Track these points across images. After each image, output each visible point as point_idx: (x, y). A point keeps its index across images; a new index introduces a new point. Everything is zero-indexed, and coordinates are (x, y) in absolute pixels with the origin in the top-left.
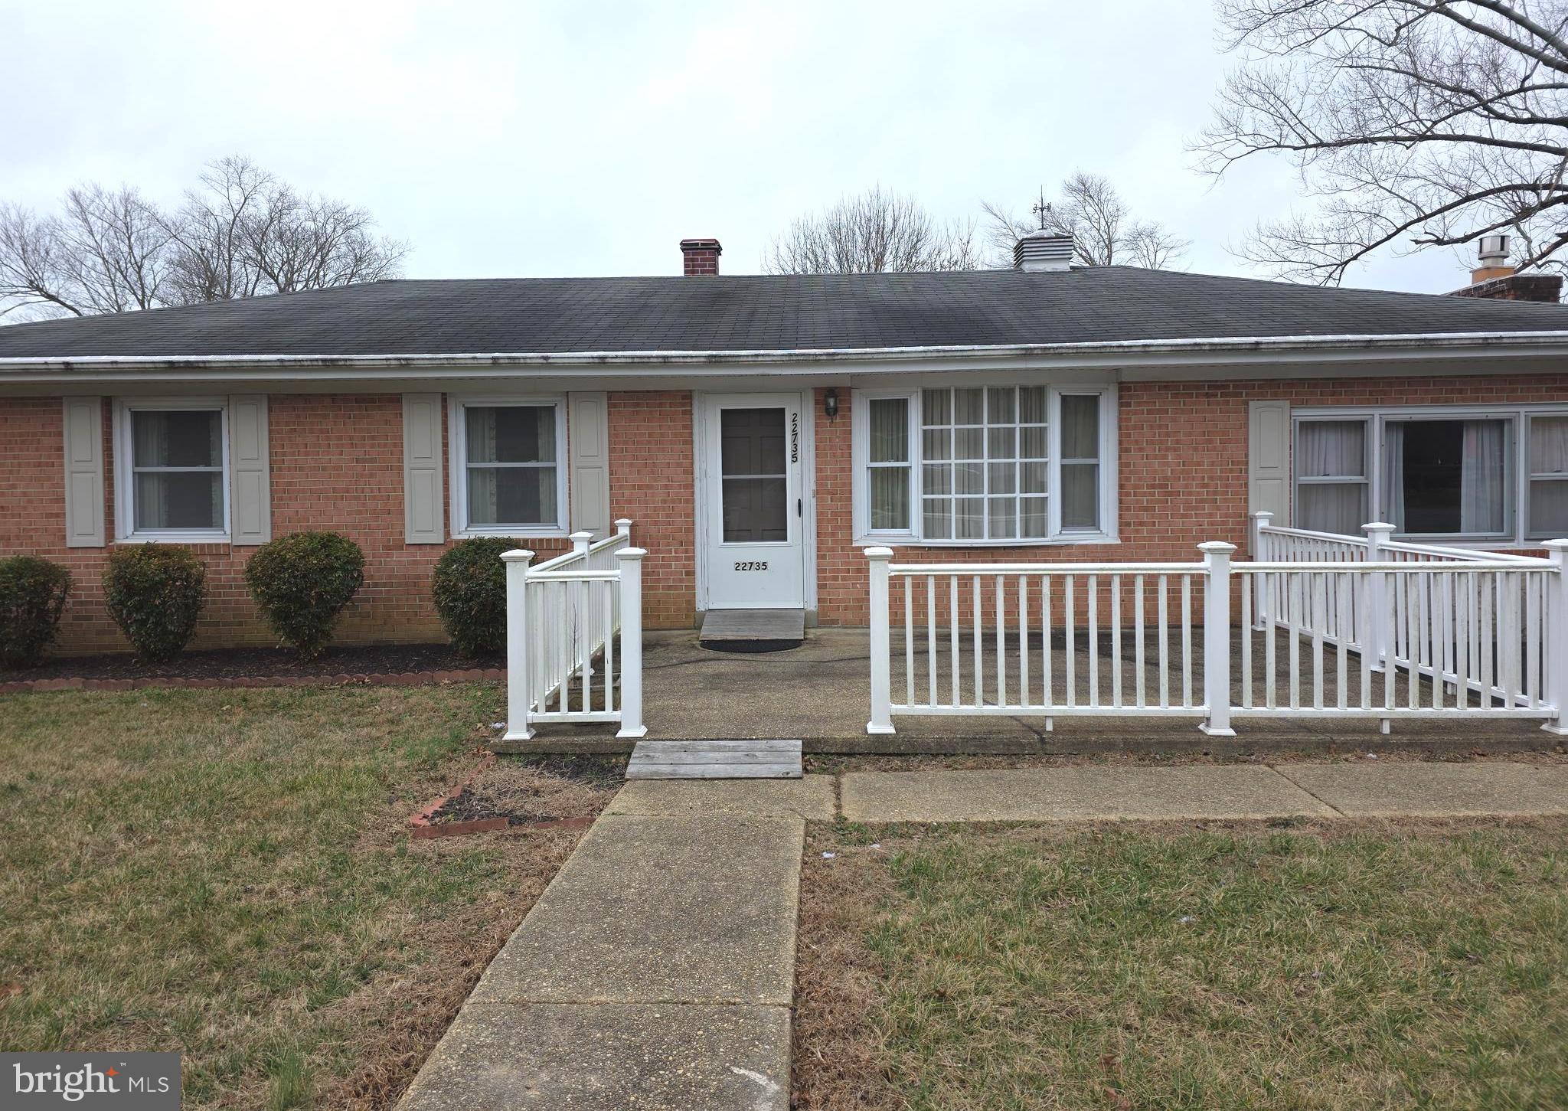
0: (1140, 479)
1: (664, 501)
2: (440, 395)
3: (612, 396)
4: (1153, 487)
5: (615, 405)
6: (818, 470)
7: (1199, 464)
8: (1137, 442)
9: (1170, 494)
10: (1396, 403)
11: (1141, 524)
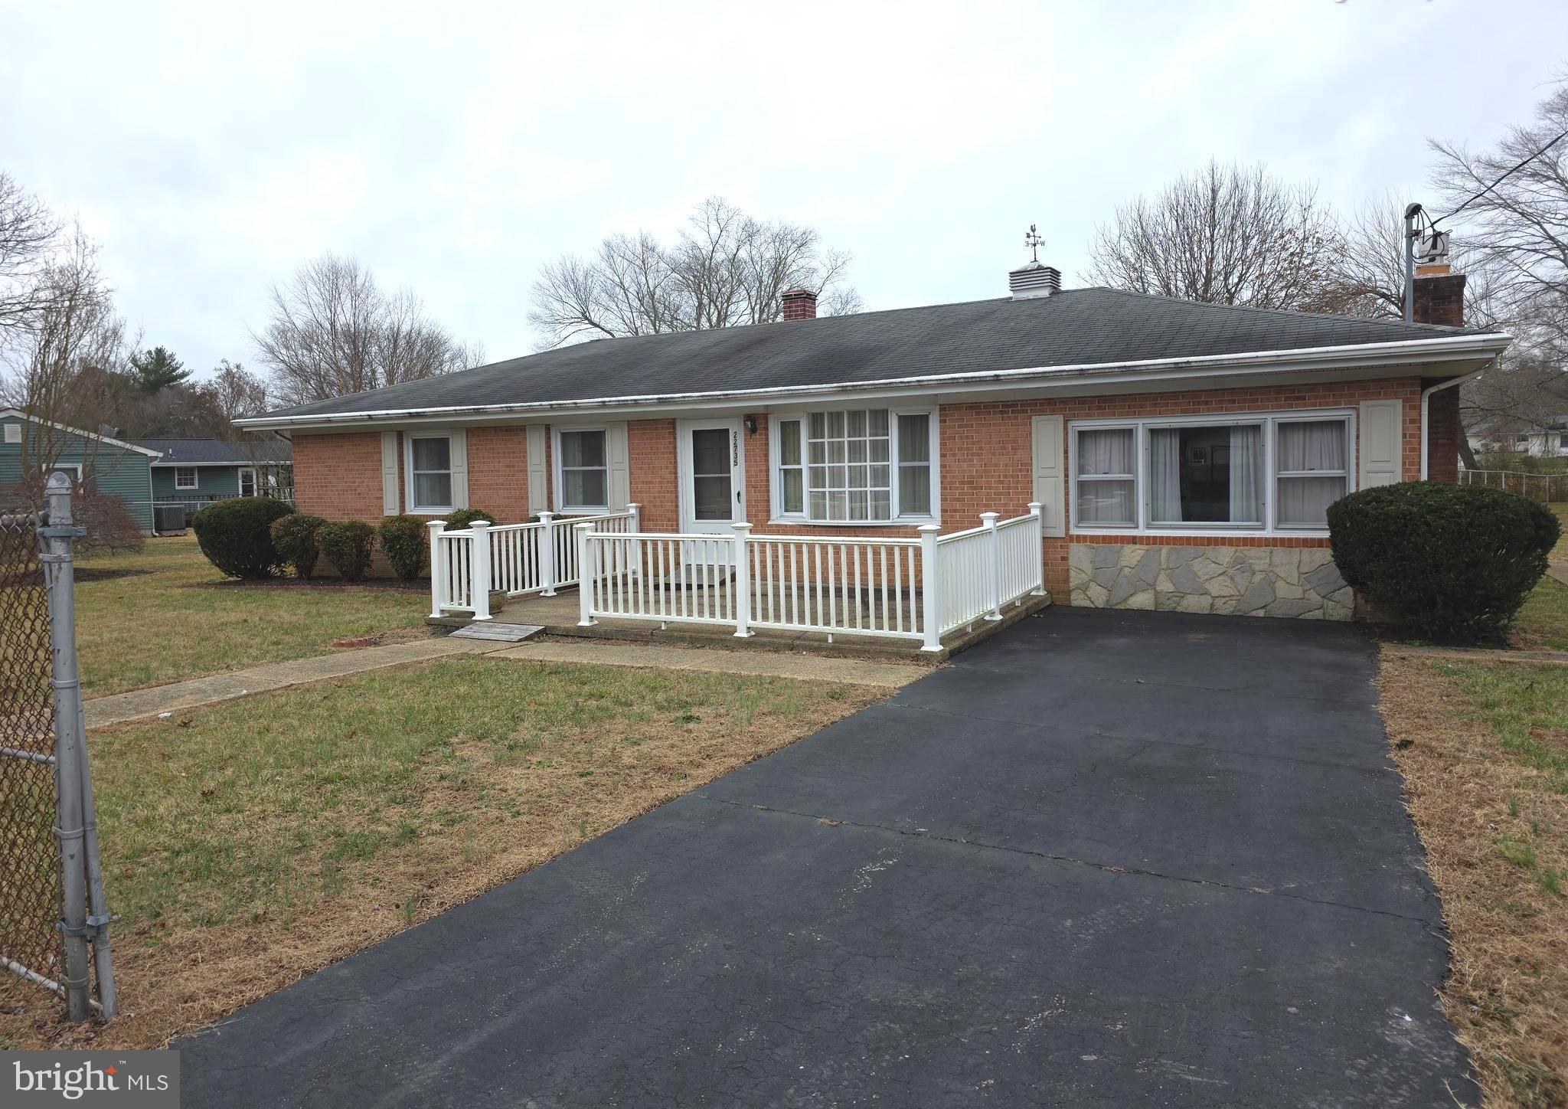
0: (954, 477)
1: (659, 492)
2: (544, 427)
3: (630, 423)
4: (963, 483)
5: (632, 430)
6: (747, 471)
7: (996, 465)
8: (951, 449)
9: (975, 488)
10: (1152, 414)
11: (955, 511)
